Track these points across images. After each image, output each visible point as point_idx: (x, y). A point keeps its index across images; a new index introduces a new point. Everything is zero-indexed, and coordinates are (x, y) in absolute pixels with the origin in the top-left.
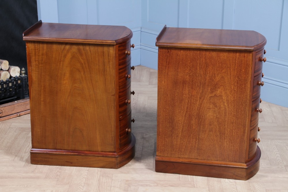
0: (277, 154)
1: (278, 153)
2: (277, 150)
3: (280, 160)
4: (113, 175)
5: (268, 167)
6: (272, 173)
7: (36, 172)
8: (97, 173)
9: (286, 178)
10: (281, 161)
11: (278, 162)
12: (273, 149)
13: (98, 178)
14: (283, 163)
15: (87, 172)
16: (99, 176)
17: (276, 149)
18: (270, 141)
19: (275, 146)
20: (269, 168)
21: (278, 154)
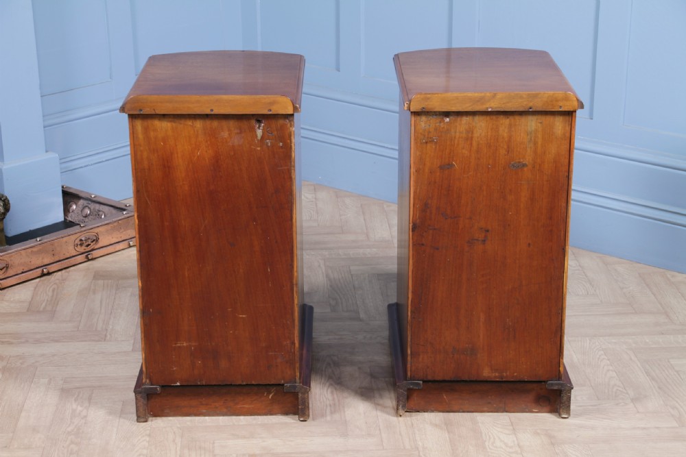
0: (608, 370)
1: (611, 368)
2: (608, 362)
3: (619, 386)
4: (214, 443)
5: (592, 406)
6: (605, 419)
7: (16, 446)
8: (174, 441)
9: (639, 428)
10: (621, 389)
11: (614, 390)
12: (599, 358)
13: (179, 452)
14: (627, 393)
15: (148, 439)
16: (178, 448)
17: (604, 359)
18: (588, 341)
19: (602, 352)
20: (595, 406)
21: (612, 371)
